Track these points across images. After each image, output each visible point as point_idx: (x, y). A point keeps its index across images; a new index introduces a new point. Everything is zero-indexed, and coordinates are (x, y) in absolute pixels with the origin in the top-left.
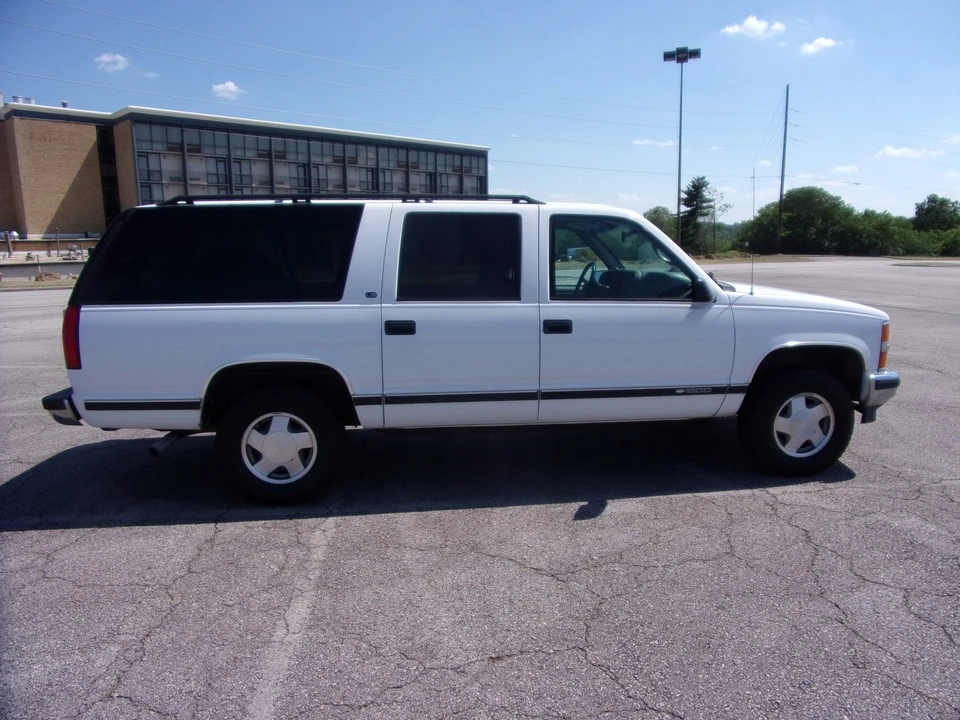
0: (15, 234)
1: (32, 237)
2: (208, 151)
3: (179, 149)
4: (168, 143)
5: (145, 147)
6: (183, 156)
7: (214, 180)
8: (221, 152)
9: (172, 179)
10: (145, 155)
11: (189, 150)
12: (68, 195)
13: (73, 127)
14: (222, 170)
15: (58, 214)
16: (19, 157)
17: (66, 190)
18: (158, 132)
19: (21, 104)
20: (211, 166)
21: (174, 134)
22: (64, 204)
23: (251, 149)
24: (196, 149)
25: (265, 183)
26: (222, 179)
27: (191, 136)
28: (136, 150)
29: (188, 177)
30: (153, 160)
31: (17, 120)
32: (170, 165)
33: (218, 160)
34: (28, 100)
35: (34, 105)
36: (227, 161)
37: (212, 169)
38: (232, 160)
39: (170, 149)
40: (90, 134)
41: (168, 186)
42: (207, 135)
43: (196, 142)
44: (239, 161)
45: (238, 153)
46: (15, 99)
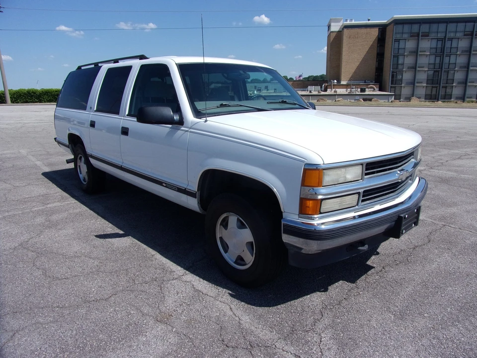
0: (336, 81)
1: (343, 83)
2: (433, 35)
3: (417, 36)
4: (411, 33)
5: (398, 36)
6: (418, 40)
7: (434, 51)
8: (440, 35)
9: (410, 52)
10: (398, 41)
11: (422, 36)
12: (361, 63)
13: (368, 30)
14: (439, 45)
15: (355, 72)
16: (344, 47)
17: (360, 61)
18: (407, 28)
19: (348, 22)
20: (434, 44)
21: (415, 28)
22: (358, 68)
23: (461, 32)
24: (426, 35)
25: (466, 51)
26: (439, 51)
27: (425, 28)
28: (394, 38)
29: (419, 50)
30: (402, 43)
31: (345, 30)
32: (410, 45)
33: (438, 40)
34: (351, 20)
35: (354, 22)
36: (443, 40)
37: (434, 45)
38: (447, 39)
39: (411, 36)
40: (375, 32)
41: (407, 56)
42: (434, 26)
43: (427, 31)
44: (451, 39)
45: (452, 35)
46: (346, 20)
